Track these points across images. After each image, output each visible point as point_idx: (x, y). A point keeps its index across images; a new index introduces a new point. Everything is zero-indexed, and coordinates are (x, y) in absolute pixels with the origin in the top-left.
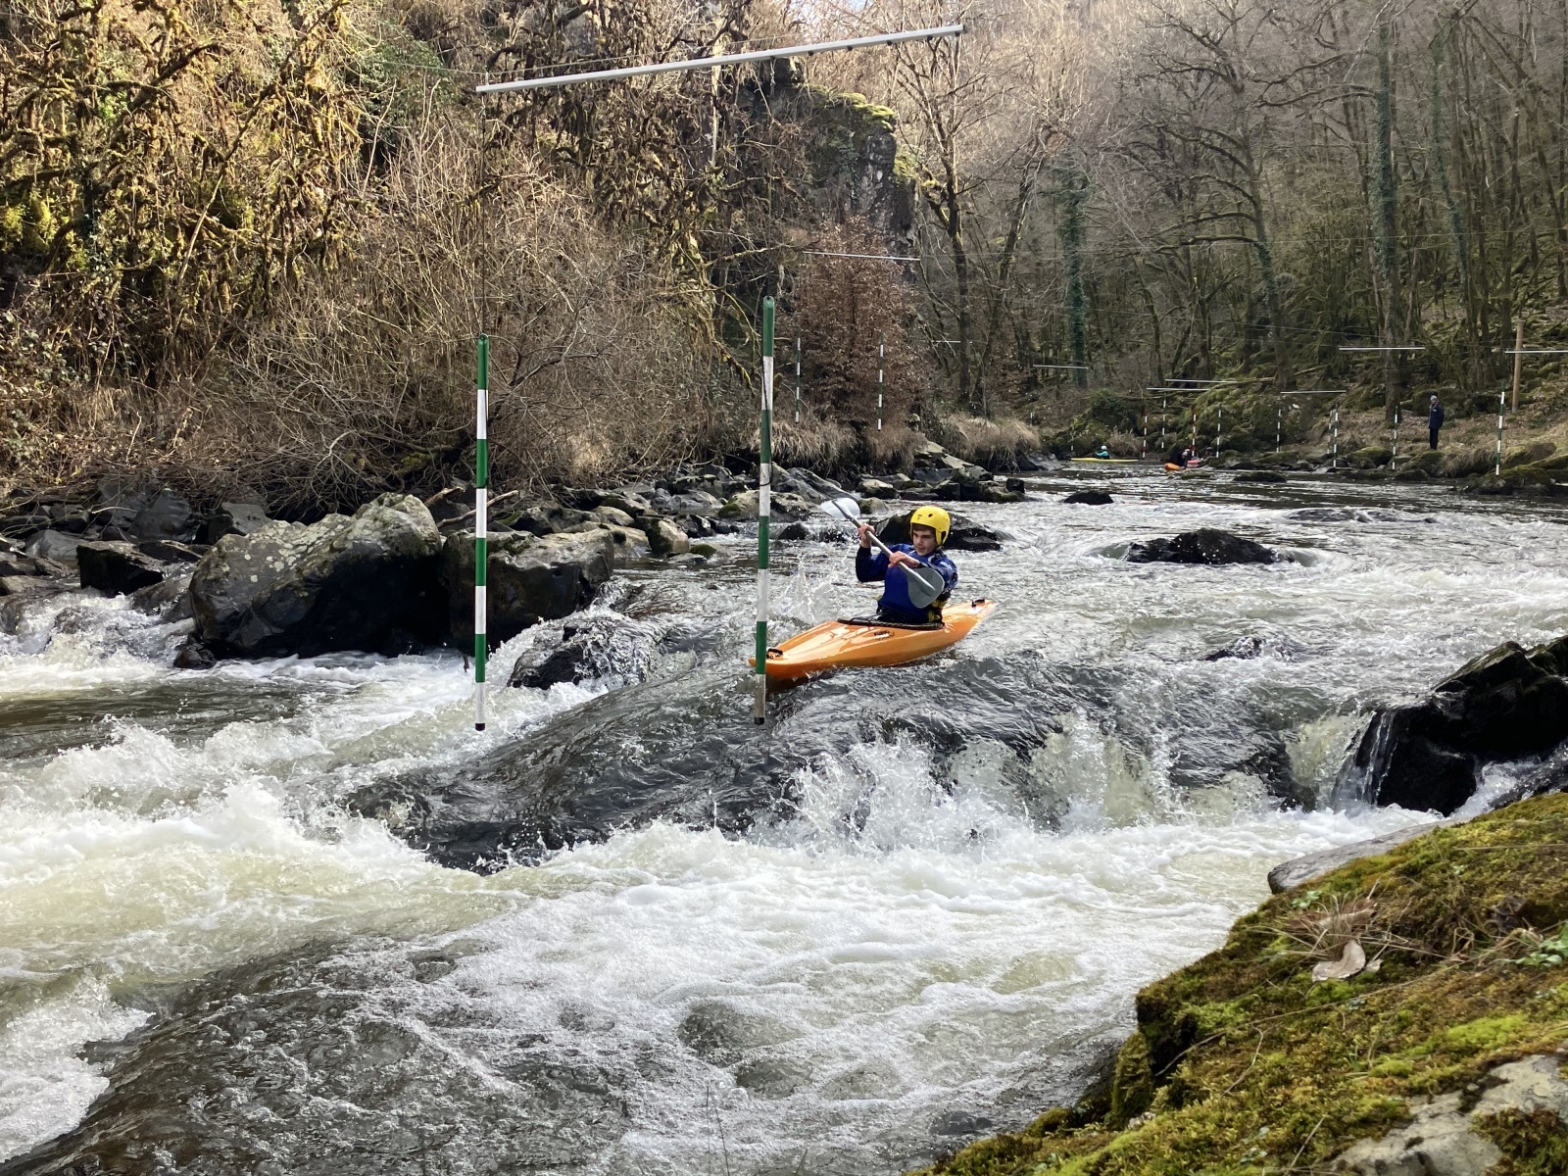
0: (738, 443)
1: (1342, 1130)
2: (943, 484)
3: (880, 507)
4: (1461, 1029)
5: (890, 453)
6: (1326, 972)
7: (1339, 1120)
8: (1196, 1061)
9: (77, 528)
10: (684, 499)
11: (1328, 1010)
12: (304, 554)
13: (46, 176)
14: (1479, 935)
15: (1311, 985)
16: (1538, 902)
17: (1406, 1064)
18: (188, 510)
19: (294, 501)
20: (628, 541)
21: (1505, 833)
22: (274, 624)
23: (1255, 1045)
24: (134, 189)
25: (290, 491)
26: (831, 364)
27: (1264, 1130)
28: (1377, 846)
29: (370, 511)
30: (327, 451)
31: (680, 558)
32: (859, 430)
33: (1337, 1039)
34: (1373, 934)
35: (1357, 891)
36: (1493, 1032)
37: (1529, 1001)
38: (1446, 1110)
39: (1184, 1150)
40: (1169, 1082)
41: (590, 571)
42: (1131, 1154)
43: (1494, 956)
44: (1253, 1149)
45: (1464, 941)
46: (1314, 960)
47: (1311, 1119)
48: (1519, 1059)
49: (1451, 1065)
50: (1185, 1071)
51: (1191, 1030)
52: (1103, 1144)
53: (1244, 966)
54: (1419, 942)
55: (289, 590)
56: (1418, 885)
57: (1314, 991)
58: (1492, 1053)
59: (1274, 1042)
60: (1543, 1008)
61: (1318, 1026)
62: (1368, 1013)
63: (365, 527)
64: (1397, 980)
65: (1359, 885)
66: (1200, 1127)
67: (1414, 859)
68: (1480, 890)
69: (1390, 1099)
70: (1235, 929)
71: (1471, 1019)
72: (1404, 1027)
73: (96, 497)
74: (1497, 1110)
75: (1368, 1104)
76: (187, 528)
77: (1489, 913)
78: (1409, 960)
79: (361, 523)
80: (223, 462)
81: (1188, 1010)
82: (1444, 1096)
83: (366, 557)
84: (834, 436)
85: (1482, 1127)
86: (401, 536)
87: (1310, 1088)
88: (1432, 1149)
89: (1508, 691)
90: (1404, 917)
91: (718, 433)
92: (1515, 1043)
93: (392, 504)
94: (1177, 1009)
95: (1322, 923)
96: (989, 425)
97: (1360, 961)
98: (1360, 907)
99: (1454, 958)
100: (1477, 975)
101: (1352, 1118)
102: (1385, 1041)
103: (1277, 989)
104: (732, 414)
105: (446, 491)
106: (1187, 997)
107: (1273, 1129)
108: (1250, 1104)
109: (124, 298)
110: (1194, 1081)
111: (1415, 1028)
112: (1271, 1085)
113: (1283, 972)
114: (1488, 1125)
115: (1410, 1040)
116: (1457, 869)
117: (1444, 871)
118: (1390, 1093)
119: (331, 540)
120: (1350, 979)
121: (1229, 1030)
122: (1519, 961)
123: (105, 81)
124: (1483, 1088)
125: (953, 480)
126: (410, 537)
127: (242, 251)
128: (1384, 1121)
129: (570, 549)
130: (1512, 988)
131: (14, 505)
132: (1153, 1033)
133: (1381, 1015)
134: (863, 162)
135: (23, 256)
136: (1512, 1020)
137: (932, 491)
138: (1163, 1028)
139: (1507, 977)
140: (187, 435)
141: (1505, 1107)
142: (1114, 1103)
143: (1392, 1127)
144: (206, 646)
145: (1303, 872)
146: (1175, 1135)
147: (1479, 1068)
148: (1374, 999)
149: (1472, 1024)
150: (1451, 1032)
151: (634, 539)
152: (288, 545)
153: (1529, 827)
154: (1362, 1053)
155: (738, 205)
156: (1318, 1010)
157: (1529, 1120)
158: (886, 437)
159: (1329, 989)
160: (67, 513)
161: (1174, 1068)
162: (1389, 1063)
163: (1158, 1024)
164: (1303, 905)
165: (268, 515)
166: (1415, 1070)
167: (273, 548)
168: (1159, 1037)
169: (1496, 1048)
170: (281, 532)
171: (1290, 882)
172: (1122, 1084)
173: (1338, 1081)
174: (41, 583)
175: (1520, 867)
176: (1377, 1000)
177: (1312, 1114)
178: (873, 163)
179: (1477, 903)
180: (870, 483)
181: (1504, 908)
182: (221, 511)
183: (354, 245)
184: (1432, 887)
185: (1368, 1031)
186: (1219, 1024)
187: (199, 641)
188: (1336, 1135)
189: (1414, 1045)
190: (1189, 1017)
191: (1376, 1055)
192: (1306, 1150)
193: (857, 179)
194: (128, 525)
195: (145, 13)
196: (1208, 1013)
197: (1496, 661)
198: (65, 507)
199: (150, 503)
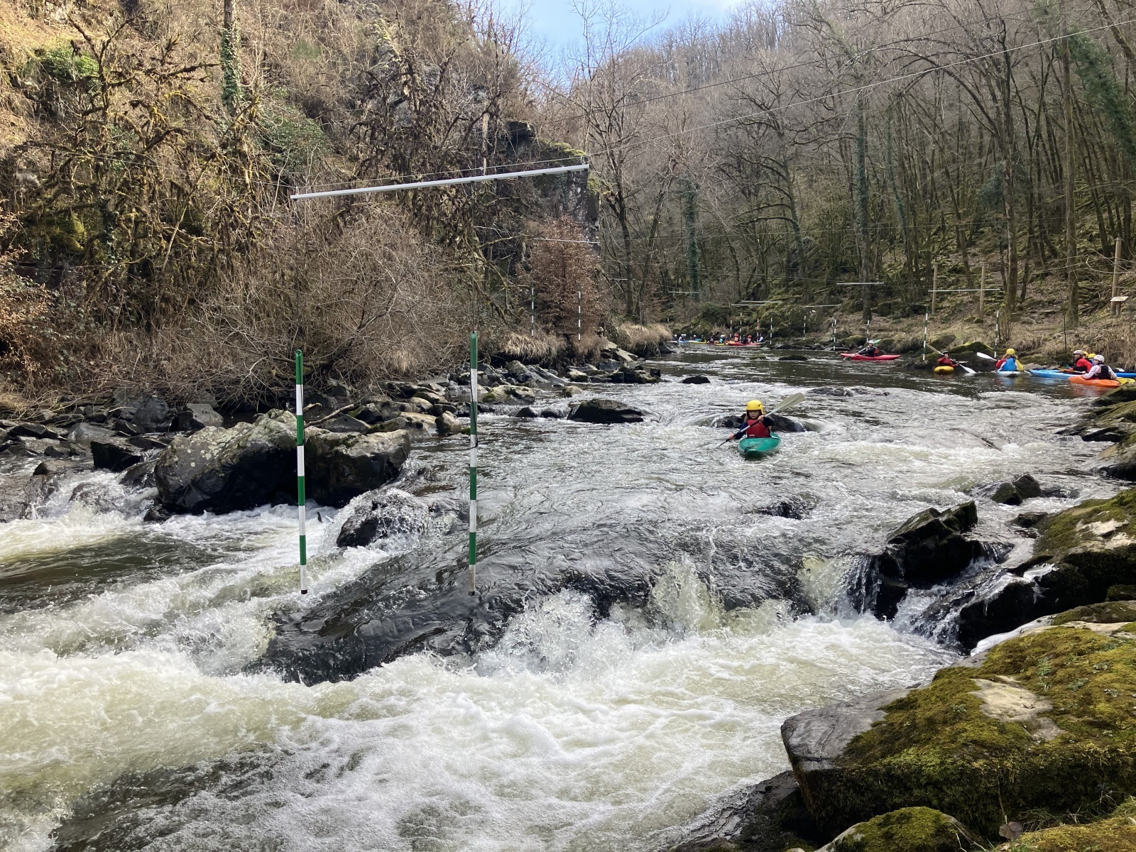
0: (499, 349)
2: (615, 372)
5: (586, 351)
9: (100, 421)
18: (167, 409)
22: (205, 493)
24: (132, 215)
26: (552, 301)
29: (262, 422)
30: (248, 372)
31: (455, 436)
32: (568, 339)
41: (394, 457)
63: (259, 433)
73: (112, 401)
79: (257, 429)
83: (258, 452)
84: (553, 343)
86: (280, 438)
91: (487, 344)
93: (275, 417)
96: (643, 329)
104: (495, 332)
119: (239, 440)
125: (621, 370)
126: (284, 438)
127: (200, 251)
129: (383, 443)
131: (62, 407)
134: (569, 183)
135: (68, 255)
137: (609, 377)
144: (164, 507)
151: (429, 425)
152: (214, 443)
155: (494, 214)
158: (584, 342)
160: (95, 411)
165: (215, 409)
170: (211, 433)
178: (575, 183)
180: (574, 372)
182: (186, 409)
187: (160, 503)
193: (566, 192)
194: (132, 417)
197: (924, 524)
198: (94, 408)
199: (145, 404)
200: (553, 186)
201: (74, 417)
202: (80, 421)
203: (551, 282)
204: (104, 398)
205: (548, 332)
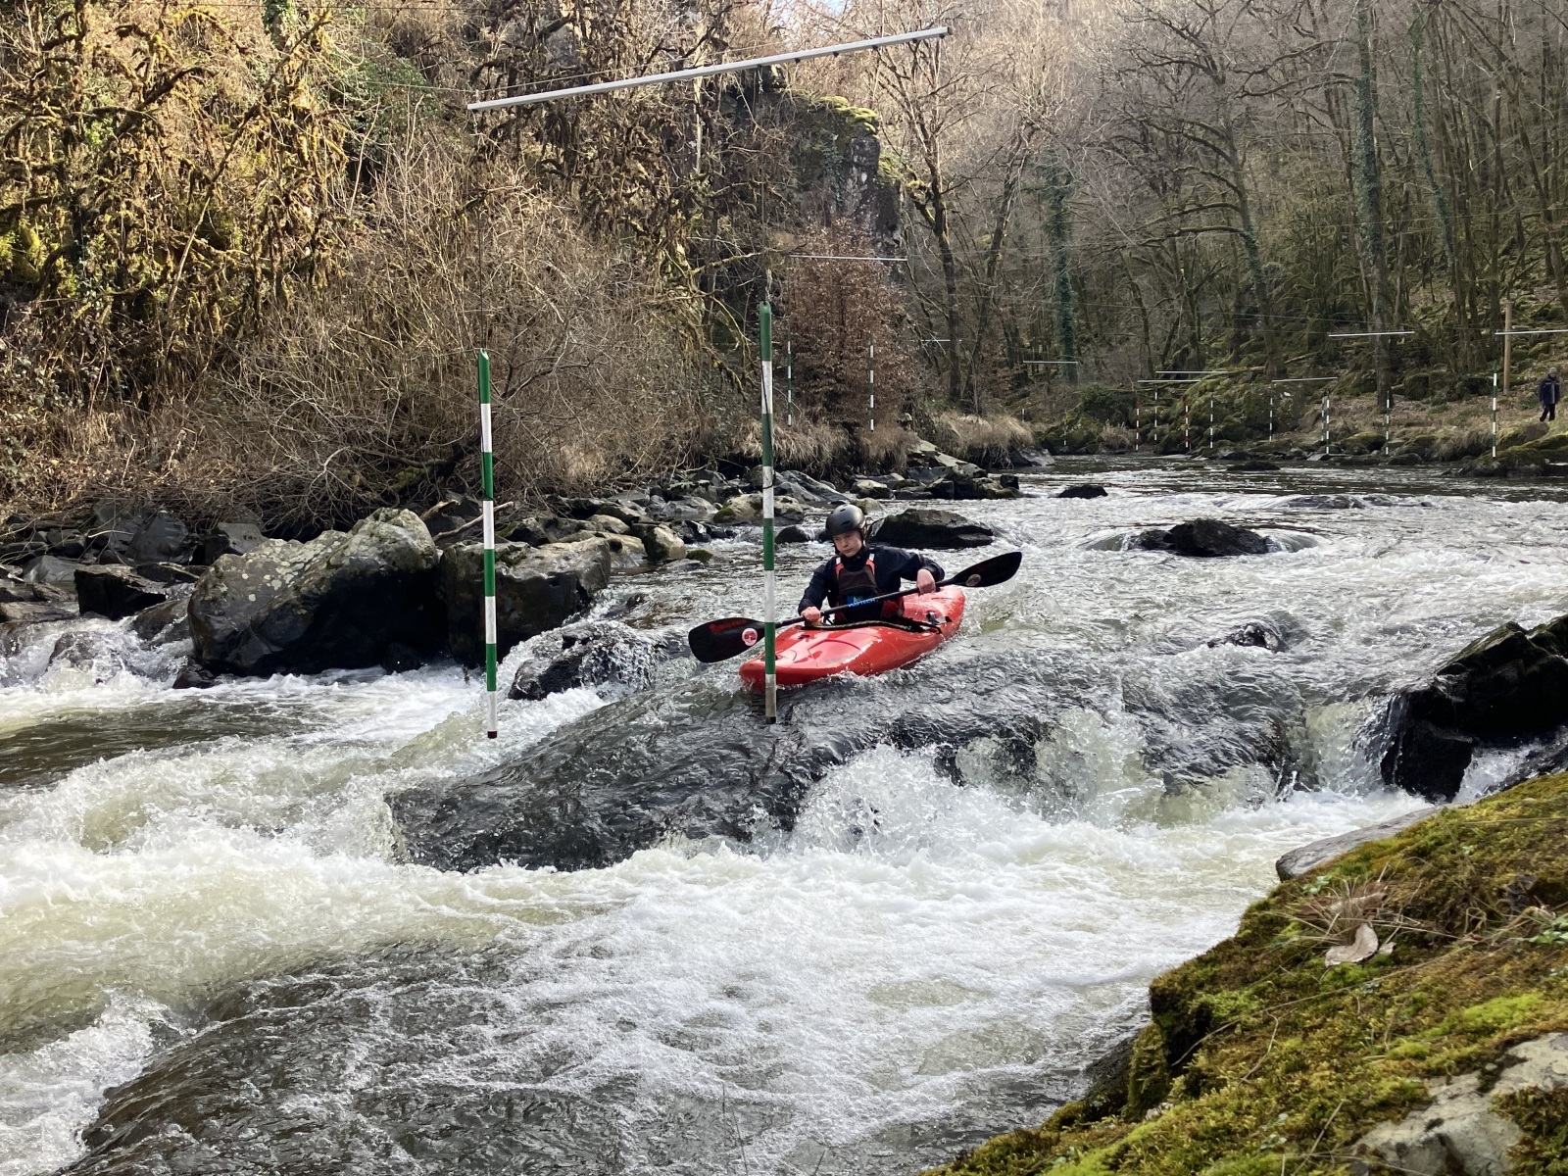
0: (731, 448)
1: (1361, 1114)
2: (937, 482)
3: (875, 508)
4: (1476, 1009)
5: (883, 454)
6: (1338, 956)
7: (1357, 1103)
8: (1212, 1050)
9: (74, 553)
10: (679, 505)
11: (1342, 994)
12: (301, 571)
13: (34, 204)
14: (1491, 915)
15: (1325, 969)
16: (1549, 879)
17: (1423, 1045)
18: (185, 532)
19: (289, 520)
20: (625, 548)
21: (1513, 812)
22: (274, 643)
23: (1271, 1032)
24: (122, 213)
25: (286, 510)
26: (822, 366)
27: (1283, 1116)
28: (1384, 831)
29: (366, 527)
30: (322, 468)
31: (676, 564)
32: (851, 431)
33: (1353, 1023)
34: (1385, 917)
35: (1367, 874)
36: (1509, 1011)
37: (1544, 979)
38: (1466, 1090)
39: (1203, 1139)
40: (1186, 1071)
41: (587, 579)
42: (1150, 1144)
43: (1507, 935)
44: (1273, 1136)
45: (1476, 922)
46: (1327, 945)
47: (1329, 1103)
48: (1536, 1038)
49: (1468, 1045)
50: (1201, 1060)
51: (1205, 1019)
52: (1121, 1137)
53: (1257, 954)
54: (1432, 923)
55: (287, 607)
56: (1428, 866)
57: (1326, 977)
58: (1509, 1033)
59: (1289, 1028)
60: (1559, 986)
61: (1333, 1011)
62: (1381, 996)
63: (362, 543)
64: (1410, 962)
65: (1369, 868)
66: (1218, 1115)
67: (1423, 841)
68: (1490, 869)
69: (1408, 1081)
70: (1246, 916)
71: (1487, 999)
72: (1420, 1009)
73: (92, 522)
74: (1517, 1089)
75: (1386, 1087)
76: (184, 549)
77: (1501, 893)
78: (1421, 941)
79: (357, 538)
80: (218, 483)
81: (1202, 1000)
82: (1462, 1077)
83: (363, 573)
84: (826, 438)
85: (1502, 1107)
86: (398, 550)
87: (1327, 1073)
88: (1452, 1131)
89: (1509, 672)
90: (1416, 899)
91: (711, 438)
92: (1531, 1021)
93: (387, 519)
94: (1191, 998)
95: (1333, 907)
96: (981, 422)
97: (1373, 944)
98: (1371, 890)
99: (1467, 938)
100: (1491, 955)
101: (1370, 1101)
102: (1401, 1024)
103: (1290, 975)
104: (724, 420)
105: (441, 504)
106: (1200, 986)
107: (1291, 1115)
108: (1267, 1090)
109: (115, 323)
110: (1210, 1070)
111: (1430, 1009)
112: (1288, 1070)
113: (1296, 958)
114: (1508, 1104)
115: (1426, 1021)
116: (1467, 849)
117: (1454, 852)
118: (1408, 1076)
119: (327, 557)
120: (1363, 963)
121: (1243, 1017)
122: (1532, 940)
123: (91, 107)
124: (1501, 1067)
125: (947, 478)
126: (407, 551)
127: (231, 272)
128: (1403, 1104)
129: (567, 559)
130: (1526, 967)
131: (11, 531)
132: (1167, 1023)
133: (1396, 998)
134: (847, 165)
135: (14, 284)
136: (1527, 999)
137: (926, 490)
138: (1177, 1018)
139: (1521, 956)
140: (181, 456)
141: (1525, 1086)
142: (1130, 1095)
143: (1411, 1109)
144: (206, 667)
145: (1310, 859)
146: (1194, 1124)
147: (1497, 1048)
148: (1388, 982)
149: (1486, 1004)
150: (1467, 1012)
151: (630, 547)
152: (285, 563)
153: (1537, 805)
154: (1378, 1036)
155: (724, 212)
156: (1332, 995)
157: (1548, 1098)
158: (879, 437)
159: (1343, 973)
160: (64, 538)
161: (1190, 1058)
162: (1406, 1045)
163: (1171, 1013)
164: (1314, 890)
165: (264, 534)
166: (1432, 1052)
167: (270, 567)
168: (1173, 1027)
169: (1512, 1027)
170: (278, 550)
171: (1298, 869)
172: (1138, 1075)
173: (1355, 1065)
174: (40, 608)
175: (1529, 846)
176: (1391, 982)
177: (1330, 1099)
178: (857, 165)
179: (1488, 883)
180: (865, 484)
181: (1515, 887)
182: (217, 531)
183: (343, 263)
184: (1442, 868)
185: (1383, 1014)
186: (1234, 1012)
187: (198, 661)
188: (1355, 1119)
189: (1430, 1027)
190: (1204, 1006)
191: (1393, 1038)
192: (1325, 1136)
193: (843, 182)
194: (125, 548)
195: (127, 40)
196: (1222, 1001)
197: (1497, 642)
198: (63, 533)
199: (146, 525)
200: (818, 172)
201: (32, 548)
202: (42, 553)
203: (820, 332)
204: (76, 518)
205: (815, 421)
